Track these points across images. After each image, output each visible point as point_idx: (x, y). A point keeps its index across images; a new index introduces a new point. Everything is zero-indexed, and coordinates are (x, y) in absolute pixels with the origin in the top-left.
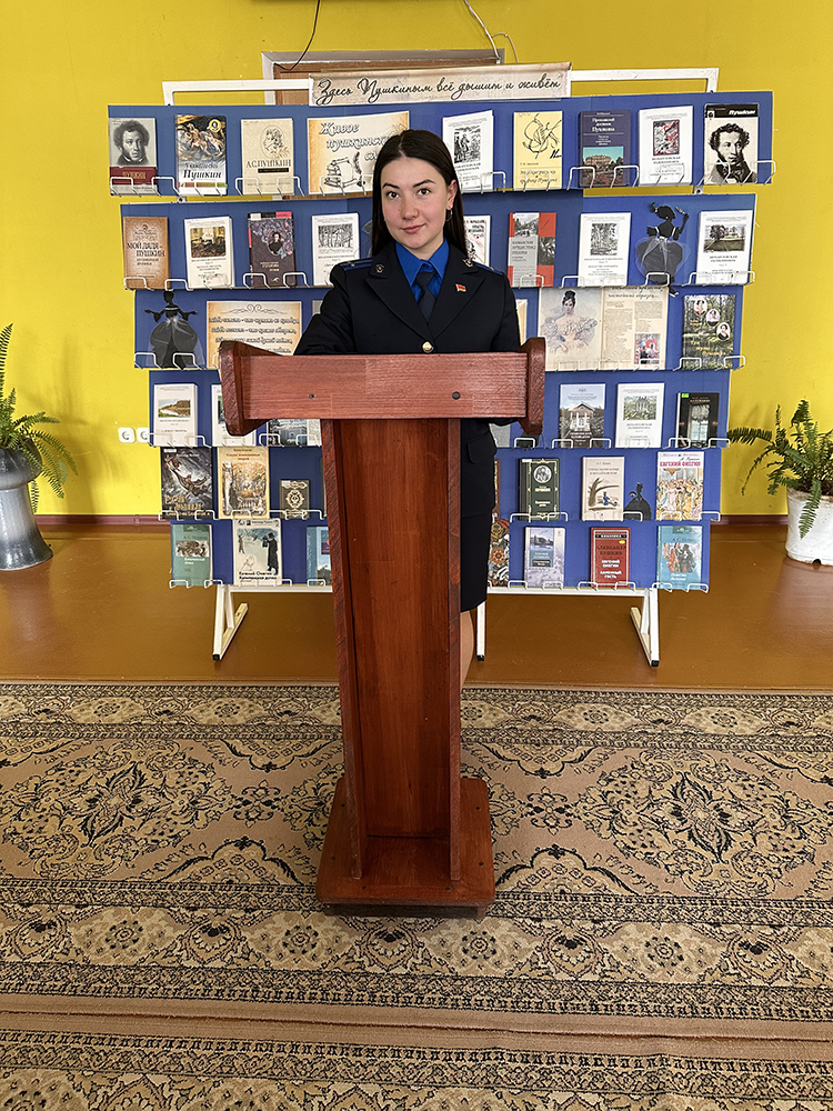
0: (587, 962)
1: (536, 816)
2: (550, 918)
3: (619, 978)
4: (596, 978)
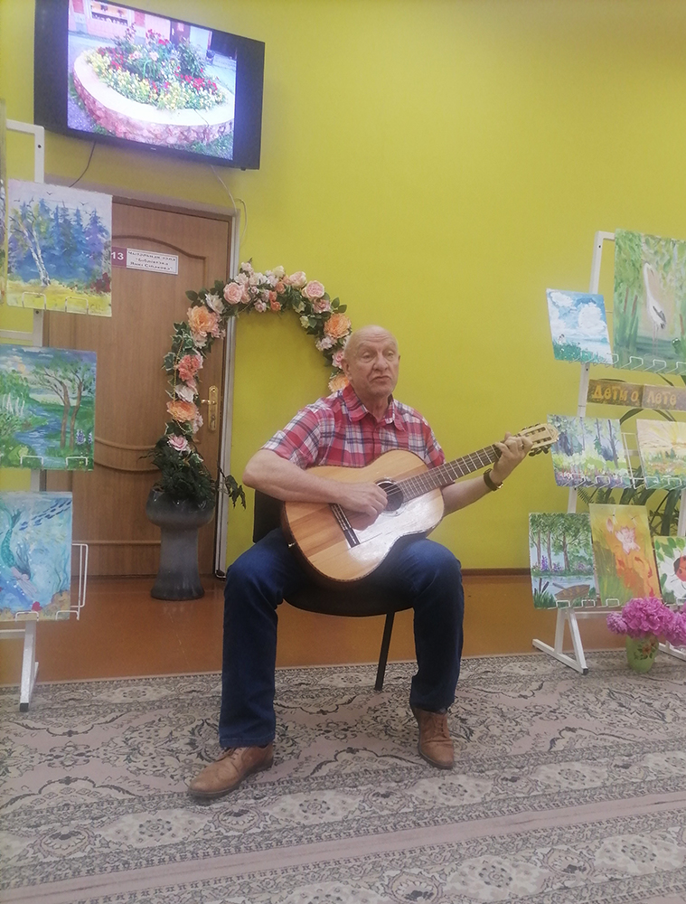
0: (401, 803)
1: (327, 735)
2: (362, 784)
3: (427, 807)
4: (412, 810)
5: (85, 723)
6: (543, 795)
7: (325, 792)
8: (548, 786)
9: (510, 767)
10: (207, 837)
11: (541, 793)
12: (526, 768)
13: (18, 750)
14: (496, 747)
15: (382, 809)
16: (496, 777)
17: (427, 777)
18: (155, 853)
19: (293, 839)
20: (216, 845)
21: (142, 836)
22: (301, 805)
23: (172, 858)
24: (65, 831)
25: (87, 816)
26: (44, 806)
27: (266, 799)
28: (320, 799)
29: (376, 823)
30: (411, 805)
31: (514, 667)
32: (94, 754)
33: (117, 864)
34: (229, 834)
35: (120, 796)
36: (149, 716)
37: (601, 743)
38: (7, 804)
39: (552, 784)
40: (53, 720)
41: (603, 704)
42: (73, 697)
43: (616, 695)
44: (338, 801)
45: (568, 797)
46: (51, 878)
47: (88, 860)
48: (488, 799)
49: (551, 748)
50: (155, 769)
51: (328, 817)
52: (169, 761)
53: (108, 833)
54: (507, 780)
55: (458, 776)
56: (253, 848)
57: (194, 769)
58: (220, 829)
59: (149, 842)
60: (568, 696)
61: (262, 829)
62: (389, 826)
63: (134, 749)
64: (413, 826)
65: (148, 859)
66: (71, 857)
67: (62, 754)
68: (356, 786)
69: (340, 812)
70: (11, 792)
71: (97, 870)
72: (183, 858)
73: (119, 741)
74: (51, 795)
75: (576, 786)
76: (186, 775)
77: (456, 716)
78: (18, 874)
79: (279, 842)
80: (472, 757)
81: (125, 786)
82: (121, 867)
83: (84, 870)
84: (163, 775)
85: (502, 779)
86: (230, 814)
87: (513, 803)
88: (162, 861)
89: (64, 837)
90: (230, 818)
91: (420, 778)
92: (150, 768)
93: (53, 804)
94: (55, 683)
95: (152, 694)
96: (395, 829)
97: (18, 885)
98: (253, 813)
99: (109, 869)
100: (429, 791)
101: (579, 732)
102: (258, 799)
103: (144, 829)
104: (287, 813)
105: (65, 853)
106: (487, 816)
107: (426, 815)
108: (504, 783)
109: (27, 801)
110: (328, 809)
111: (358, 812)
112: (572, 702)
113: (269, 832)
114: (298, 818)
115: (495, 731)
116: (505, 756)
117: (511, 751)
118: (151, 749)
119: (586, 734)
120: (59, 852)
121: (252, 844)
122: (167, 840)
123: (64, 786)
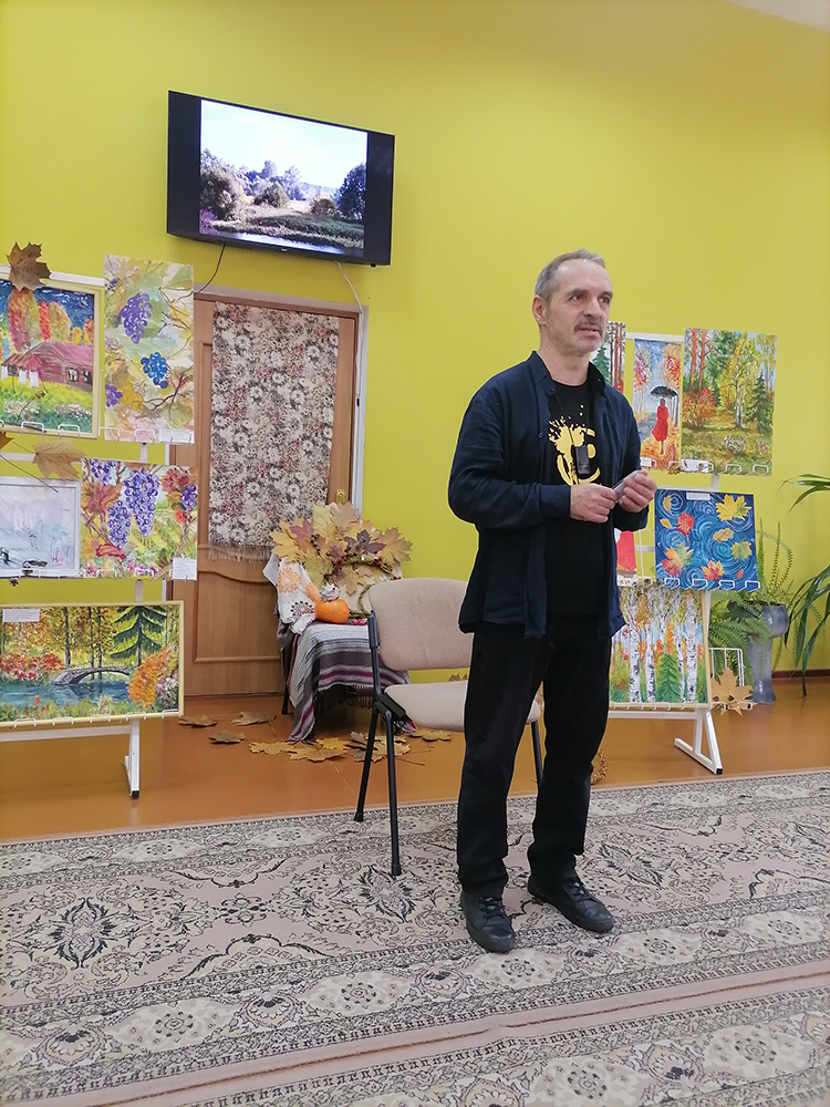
0: (608, 963)
2: (561, 941)
3: (638, 968)
4: (622, 971)
5: (248, 871)
6: (759, 951)
7: (524, 950)
8: (762, 941)
9: (714, 919)
10: (416, 1003)
11: (756, 949)
12: (732, 920)
13: (189, 904)
14: (693, 895)
15: (591, 971)
16: (701, 931)
17: (627, 932)
18: (368, 1022)
19: (506, 1005)
20: (428, 1013)
21: (349, 1003)
22: (503, 966)
23: (387, 1028)
24: (267, 997)
25: (285, 979)
26: (236, 969)
27: (463, 959)
28: (522, 960)
29: (588, 986)
30: (620, 966)
31: (683, 798)
32: (267, 907)
33: (332, 1034)
34: (438, 1000)
35: (312, 957)
36: (312, 862)
37: (805, 889)
38: (199, 966)
39: (766, 939)
40: (214, 868)
41: (793, 841)
42: (225, 840)
43: (805, 829)
44: (540, 961)
45: (787, 954)
46: (270, 1050)
47: (301, 1031)
48: (701, 957)
49: (752, 895)
50: (338, 925)
51: (535, 981)
52: (349, 914)
53: (312, 999)
54: (714, 934)
55: (661, 930)
56: (468, 1016)
57: (377, 924)
58: (426, 994)
59: (356, 1010)
60: (752, 832)
61: (470, 994)
62: (603, 990)
63: (309, 902)
64: (628, 990)
65: (363, 1028)
66: (283, 1027)
67: (235, 908)
68: (555, 944)
69: (546, 974)
70: (198, 953)
71: (314, 1041)
72: (399, 1028)
73: (289, 891)
74: (239, 956)
75: (792, 940)
76: (372, 931)
77: (638, 858)
78: (234, 1047)
79: (492, 1009)
80: (669, 908)
81: (310, 944)
82: (337, 1038)
83: (301, 1042)
84: (347, 931)
85: (709, 933)
86: (431, 976)
87: (729, 963)
88: (377, 1032)
89: (269, 1005)
90: (434, 982)
91: (620, 933)
92: (331, 922)
93: (245, 967)
94: (203, 825)
95: (307, 837)
96: (611, 994)
97: (239, 1059)
98: (454, 976)
99: (326, 1041)
100: (635, 948)
101: (777, 875)
102: (457, 959)
103: (348, 996)
104: (491, 976)
105: (275, 1022)
106: (705, 978)
107: (639, 978)
108: (713, 938)
109: (217, 962)
110: (533, 970)
111: (565, 975)
112: (759, 839)
113: (478, 997)
114: (505, 981)
115: (685, 875)
116: (705, 906)
117: (711, 900)
118: (326, 902)
119: (785, 877)
120: (268, 1021)
121: (464, 1012)
122: (374, 1007)
123: (249, 945)
